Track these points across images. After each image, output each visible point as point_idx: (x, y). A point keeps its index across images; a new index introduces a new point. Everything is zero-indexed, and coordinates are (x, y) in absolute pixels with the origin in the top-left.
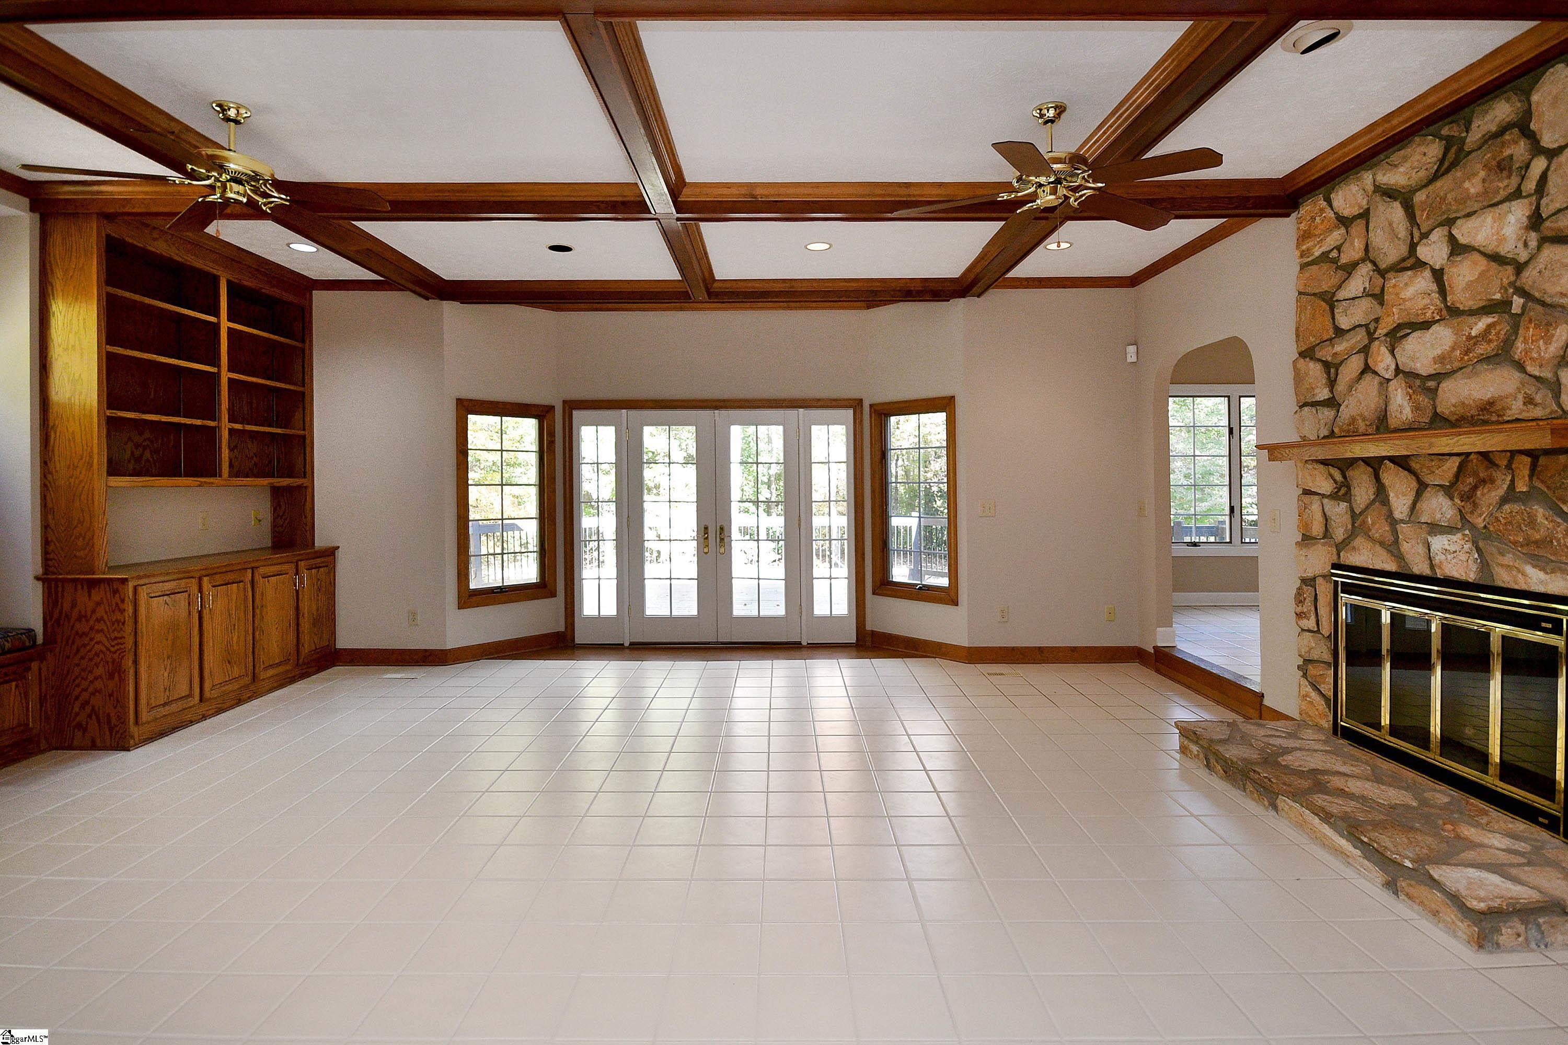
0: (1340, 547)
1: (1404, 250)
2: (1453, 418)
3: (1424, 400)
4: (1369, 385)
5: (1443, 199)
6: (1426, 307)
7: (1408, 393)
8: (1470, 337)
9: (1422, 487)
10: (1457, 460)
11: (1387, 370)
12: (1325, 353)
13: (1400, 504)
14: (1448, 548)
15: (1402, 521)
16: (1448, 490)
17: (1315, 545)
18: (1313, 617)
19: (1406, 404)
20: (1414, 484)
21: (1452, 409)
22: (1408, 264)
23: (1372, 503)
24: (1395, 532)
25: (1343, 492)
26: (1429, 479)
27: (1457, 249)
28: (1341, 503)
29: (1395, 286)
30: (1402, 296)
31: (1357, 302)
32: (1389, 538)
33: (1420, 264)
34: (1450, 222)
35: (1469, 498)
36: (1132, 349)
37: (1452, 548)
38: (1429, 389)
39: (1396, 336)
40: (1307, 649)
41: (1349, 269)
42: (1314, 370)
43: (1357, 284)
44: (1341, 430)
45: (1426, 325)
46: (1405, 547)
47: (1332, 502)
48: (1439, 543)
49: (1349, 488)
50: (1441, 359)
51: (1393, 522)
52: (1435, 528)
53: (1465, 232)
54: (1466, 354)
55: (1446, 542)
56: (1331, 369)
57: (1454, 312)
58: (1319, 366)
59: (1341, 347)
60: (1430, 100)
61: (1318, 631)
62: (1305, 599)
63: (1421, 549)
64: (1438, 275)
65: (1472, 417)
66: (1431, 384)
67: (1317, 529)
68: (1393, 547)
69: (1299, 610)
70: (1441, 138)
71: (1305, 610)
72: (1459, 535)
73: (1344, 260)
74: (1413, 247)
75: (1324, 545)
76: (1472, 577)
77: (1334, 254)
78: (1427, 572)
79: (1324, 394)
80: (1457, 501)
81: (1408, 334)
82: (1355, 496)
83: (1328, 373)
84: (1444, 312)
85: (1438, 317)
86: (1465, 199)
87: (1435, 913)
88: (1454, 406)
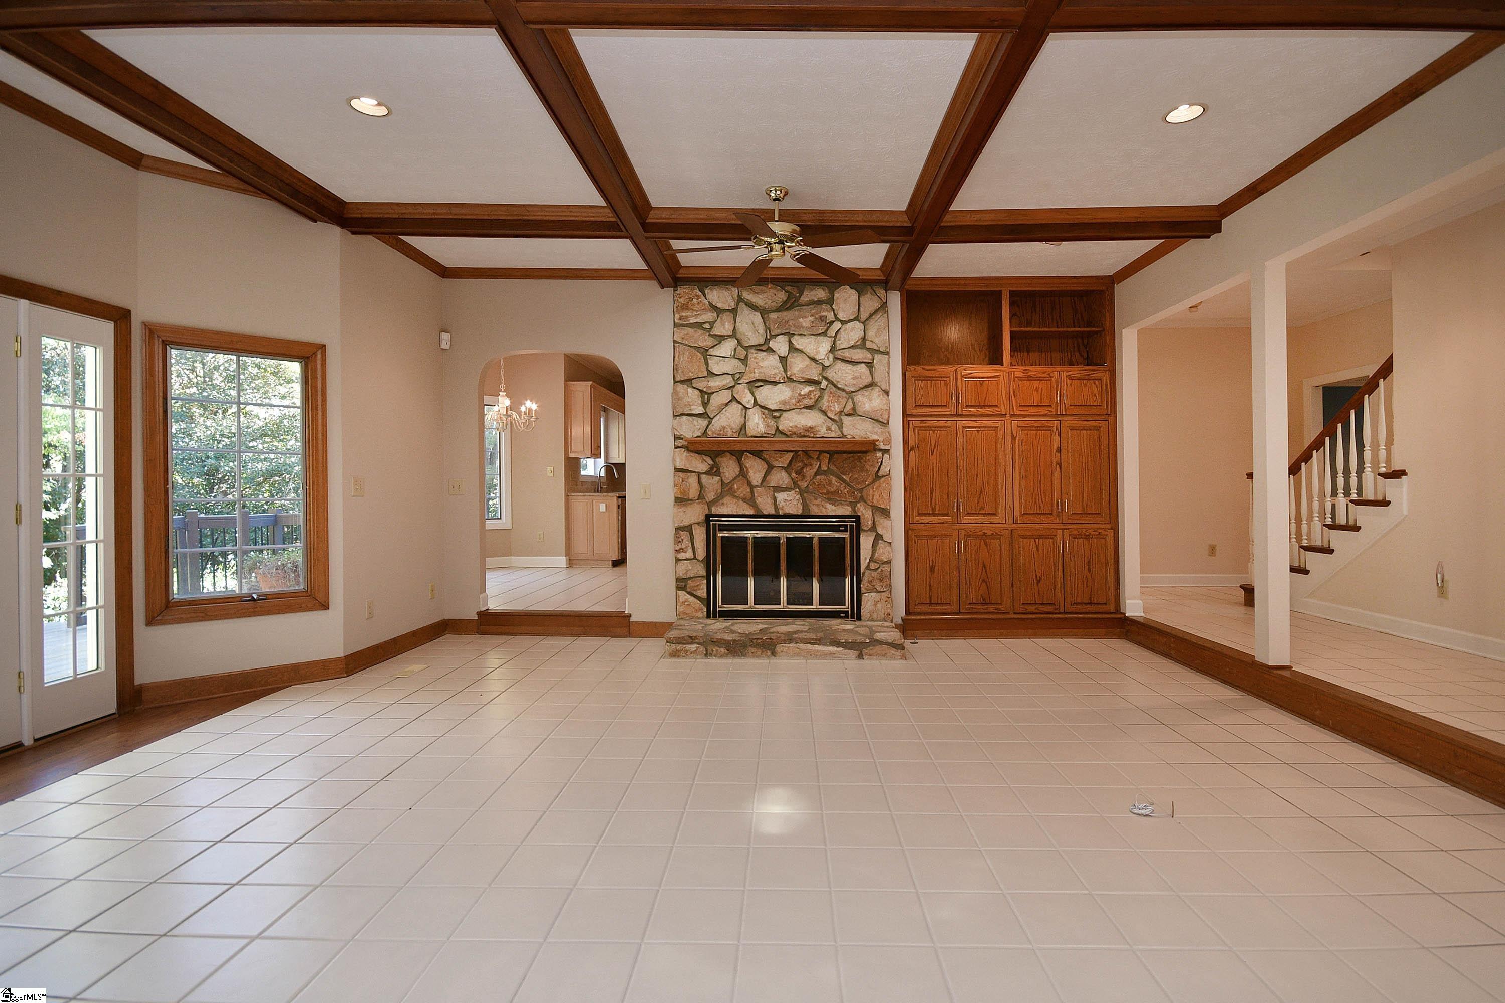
0: (710, 505)
1: (762, 341)
2: (788, 433)
3: (772, 423)
4: (735, 408)
5: (787, 322)
6: (775, 374)
7: (762, 417)
8: (800, 395)
9: (770, 468)
10: (791, 454)
11: (748, 403)
12: (701, 385)
13: (756, 477)
14: (787, 499)
15: (757, 486)
16: (787, 469)
17: (691, 504)
18: (690, 550)
19: (760, 423)
20: (766, 466)
21: (790, 429)
22: (764, 348)
23: (738, 476)
24: (752, 492)
25: (714, 471)
26: (776, 464)
27: (792, 348)
28: (714, 477)
29: (755, 358)
30: (761, 364)
31: (727, 359)
32: (749, 495)
33: (771, 350)
34: (790, 335)
35: (800, 474)
36: (445, 336)
37: (789, 499)
38: (775, 417)
39: (755, 384)
40: (685, 571)
41: (721, 338)
42: (692, 395)
43: (727, 348)
44: (713, 433)
45: (775, 383)
46: (759, 500)
47: (708, 477)
48: (781, 497)
49: (718, 469)
50: (784, 403)
51: (752, 487)
52: (778, 489)
53: (798, 342)
54: (798, 402)
55: (786, 496)
56: (706, 396)
57: (790, 379)
58: (697, 392)
59: (715, 383)
60: (794, 272)
61: (695, 558)
62: (682, 540)
63: (770, 501)
64: (783, 360)
65: (800, 433)
66: (775, 414)
67: (693, 493)
68: (751, 500)
69: (677, 548)
70: (786, 292)
71: (683, 547)
72: (793, 492)
73: (716, 331)
74: (767, 341)
75: (699, 503)
76: (800, 512)
77: (707, 326)
78: (773, 512)
79: (700, 410)
80: (794, 475)
81: (761, 386)
82: (724, 473)
83: (703, 397)
84: (786, 379)
85: (782, 381)
86: (800, 327)
87: (885, 655)
88: (791, 427)
